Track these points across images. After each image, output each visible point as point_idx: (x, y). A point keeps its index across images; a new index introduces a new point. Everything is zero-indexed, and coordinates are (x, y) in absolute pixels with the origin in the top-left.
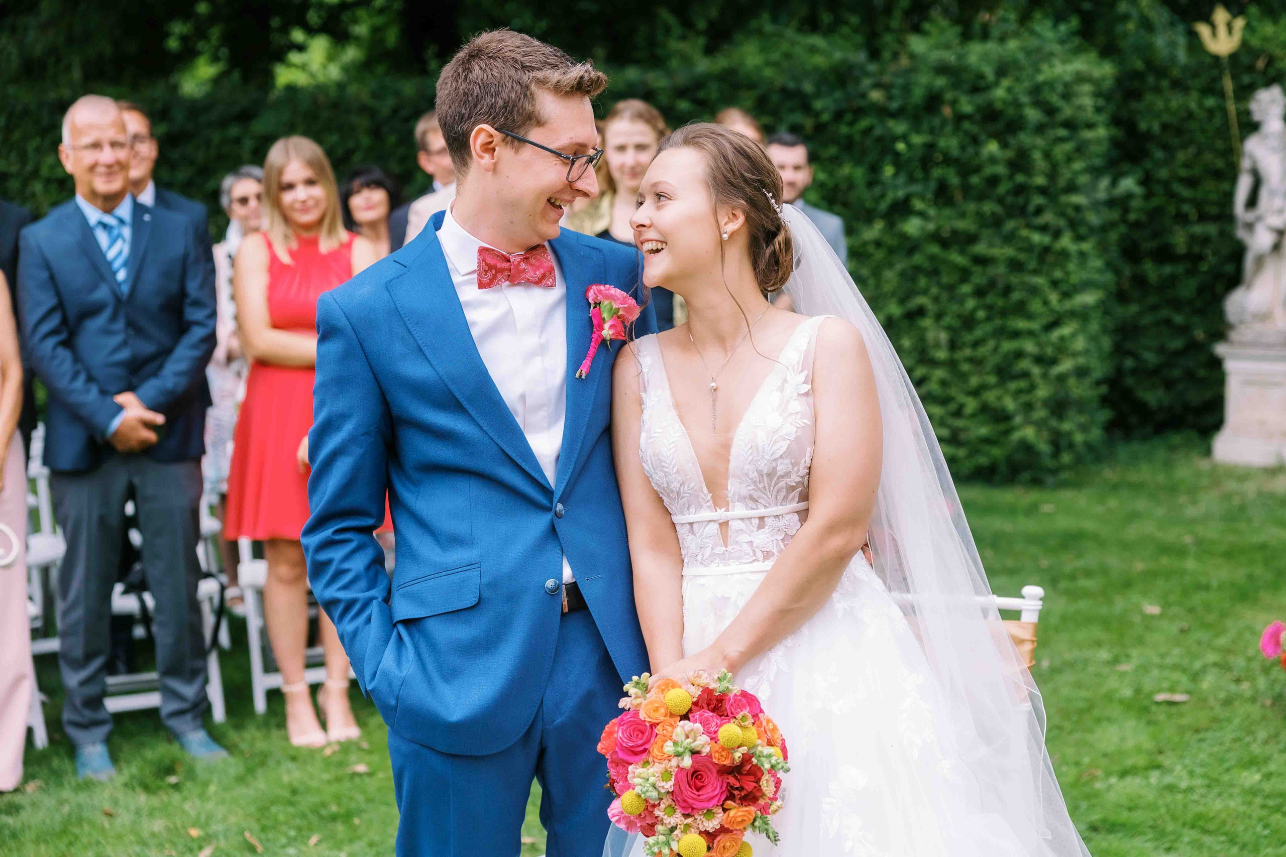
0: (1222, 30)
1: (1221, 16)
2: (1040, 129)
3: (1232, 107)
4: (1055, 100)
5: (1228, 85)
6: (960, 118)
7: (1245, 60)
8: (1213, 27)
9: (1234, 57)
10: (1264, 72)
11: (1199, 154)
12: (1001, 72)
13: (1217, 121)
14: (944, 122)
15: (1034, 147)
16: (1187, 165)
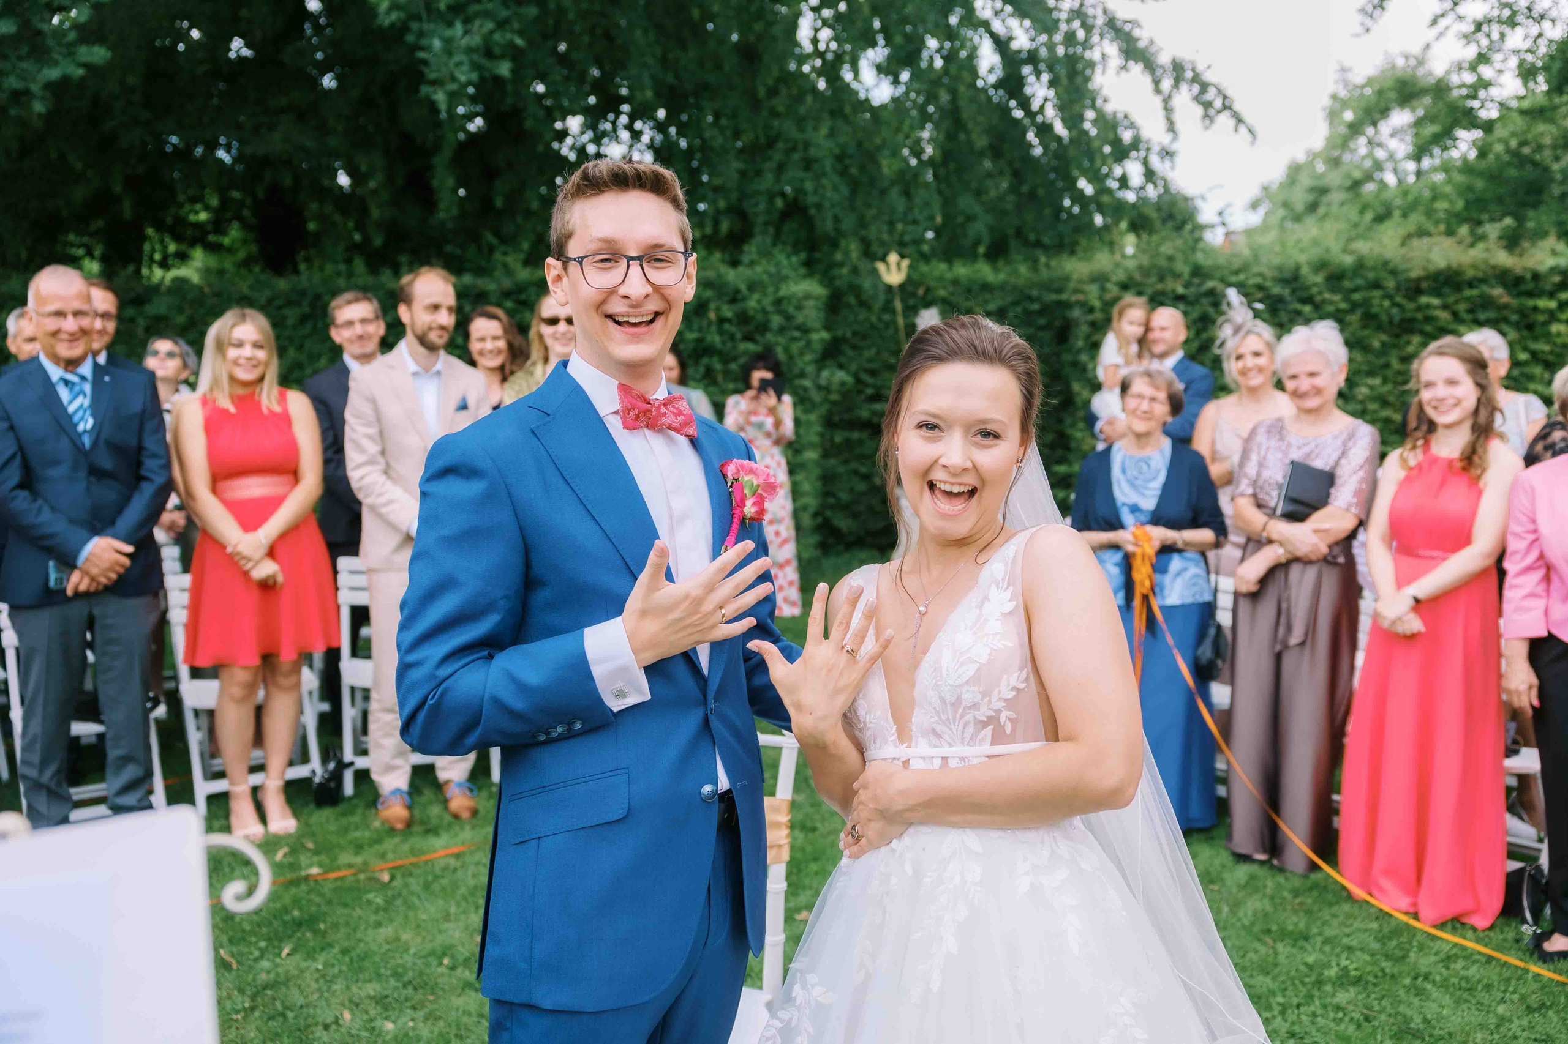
0: (893, 267)
1: (893, 258)
2: (782, 330)
3: (901, 321)
4: (791, 310)
5: (898, 305)
6: (722, 320)
7: (910, 289)
8: (887, 264)
9: (902, 286)
10: (924, 298)
11: (878, 353)
12: (752, 287)
13: (891, 331)
14: (710, 324)
15: (777, 344)
16: (870, 360)
